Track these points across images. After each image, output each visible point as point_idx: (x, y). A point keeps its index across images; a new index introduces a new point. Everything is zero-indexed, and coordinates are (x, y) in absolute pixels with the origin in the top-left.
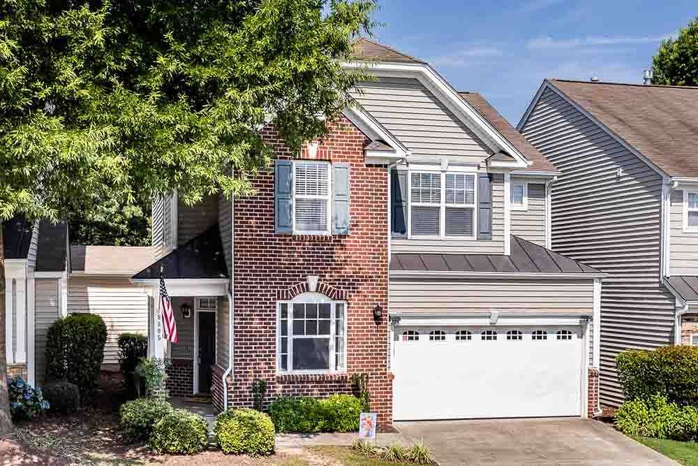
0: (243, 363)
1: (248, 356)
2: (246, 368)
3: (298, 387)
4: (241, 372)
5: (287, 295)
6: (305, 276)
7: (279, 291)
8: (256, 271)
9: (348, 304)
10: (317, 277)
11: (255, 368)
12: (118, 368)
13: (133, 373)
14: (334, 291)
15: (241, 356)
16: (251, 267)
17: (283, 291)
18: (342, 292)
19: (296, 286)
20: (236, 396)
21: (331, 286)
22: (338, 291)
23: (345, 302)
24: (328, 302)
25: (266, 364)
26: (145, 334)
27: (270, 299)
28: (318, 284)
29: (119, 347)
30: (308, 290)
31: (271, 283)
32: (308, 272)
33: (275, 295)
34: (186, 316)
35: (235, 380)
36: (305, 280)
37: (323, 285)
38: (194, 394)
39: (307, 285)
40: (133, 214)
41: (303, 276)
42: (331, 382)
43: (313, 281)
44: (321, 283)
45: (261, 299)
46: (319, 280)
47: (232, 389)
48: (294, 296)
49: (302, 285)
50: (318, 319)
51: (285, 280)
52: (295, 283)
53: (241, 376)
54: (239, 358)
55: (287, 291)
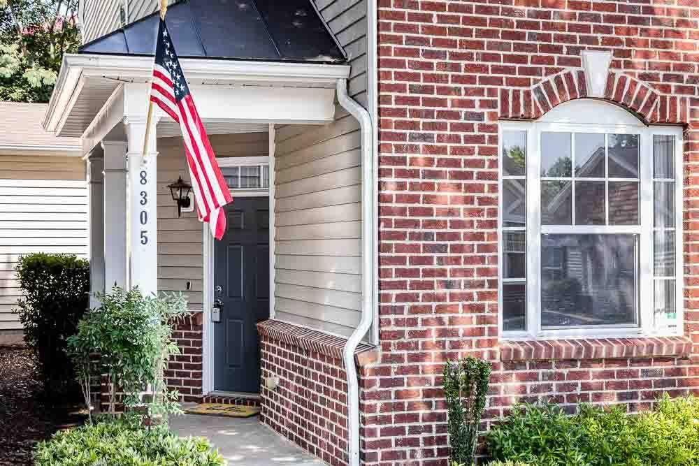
0: (407, 305)
1: (420, 285)
2: (413, 322)
3: (561, 376)
4: (401, 334)
5: (528, 104)
6: (577, 51)
7: (505, 93)
8: (441, 31)
9: (686, 136)
10: (608, 57)
11: (440, 321)
12: (19, 339)
13: (72, 340)
14: (653, 96)
15: (402, 285)
16: (428, 18)
17: (516, 96)
18: (673, 99)
19: (551, 78)
20: (386, 408)
21: (646, 84)
22: (664, 99)
23: (676, 132)
24: (633, 132)
25: (471, 308)
26: (84, 253)
27: (480, 117)
28: (611, 77)
29: (23, 286)
30: (584, 95)
31: (484, 69)
32: (583, 40)
33: (492, 105)
34: (183, 210)
35: (385, 359)
36: (576, 63)
37: (622, 81)
38: (205, 393)
39: (581, 76)
40: (42, 81)
41: (570, 50)
42: (647, 361)
43: (597, 65)
44: (619, 73)
45: (457, 116)
46: (616, 65)
47: (377, 388)
48: (547, 109)
49: (569, 76)
50: (607, 179)
51: (523, 60)
52: (549, 72)
53: (402, 346)
54: (394, 292)
55: (528, 94)
